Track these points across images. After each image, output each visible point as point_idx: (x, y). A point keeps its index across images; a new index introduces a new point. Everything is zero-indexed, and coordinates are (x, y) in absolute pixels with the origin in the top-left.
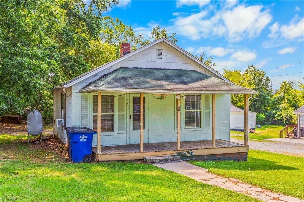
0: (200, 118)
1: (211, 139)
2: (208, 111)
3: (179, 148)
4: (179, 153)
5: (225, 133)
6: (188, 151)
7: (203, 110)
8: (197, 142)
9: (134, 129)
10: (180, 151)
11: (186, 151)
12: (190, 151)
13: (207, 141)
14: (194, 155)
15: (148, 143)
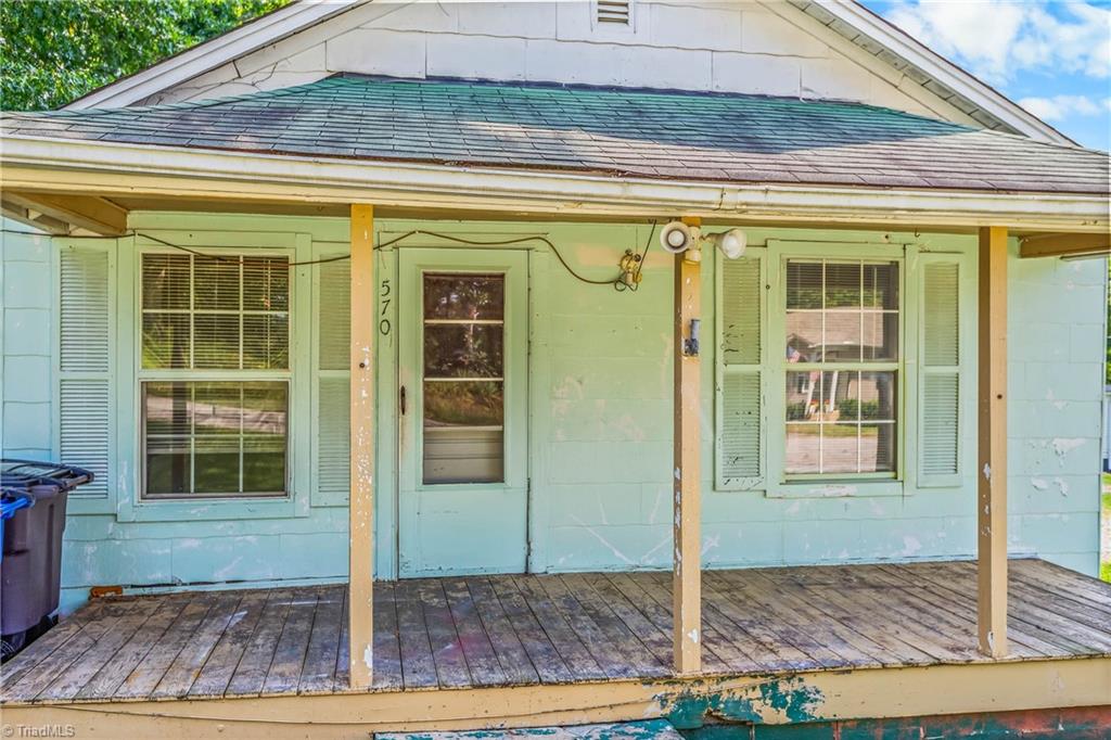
0: (896, 418)
1: (973, 552)
2: (952, 370)
3: (691, 661)
4: (687, 699)
5: (1065, 518)
6: (769, 683)
7: (911, 362)
8: (864, 583)
9: (428, 481)
10: (700, 681)
11: (748, 681)
12: (783, 687)
13: (937, 567)
14: (817, 715)
15: (527, 574)
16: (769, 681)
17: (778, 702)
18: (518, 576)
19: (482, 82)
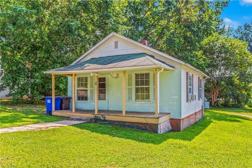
0: (149, 93)
3: (96, 113)
4: (95, 116)
5: (175, 108)
7: (151, 86)
9: (99, 100)
14: (106, 119)
15: (108, 110)
16: (102, 115)
17: (103, 118)
18: (107, 110)
19: (104, 57)
